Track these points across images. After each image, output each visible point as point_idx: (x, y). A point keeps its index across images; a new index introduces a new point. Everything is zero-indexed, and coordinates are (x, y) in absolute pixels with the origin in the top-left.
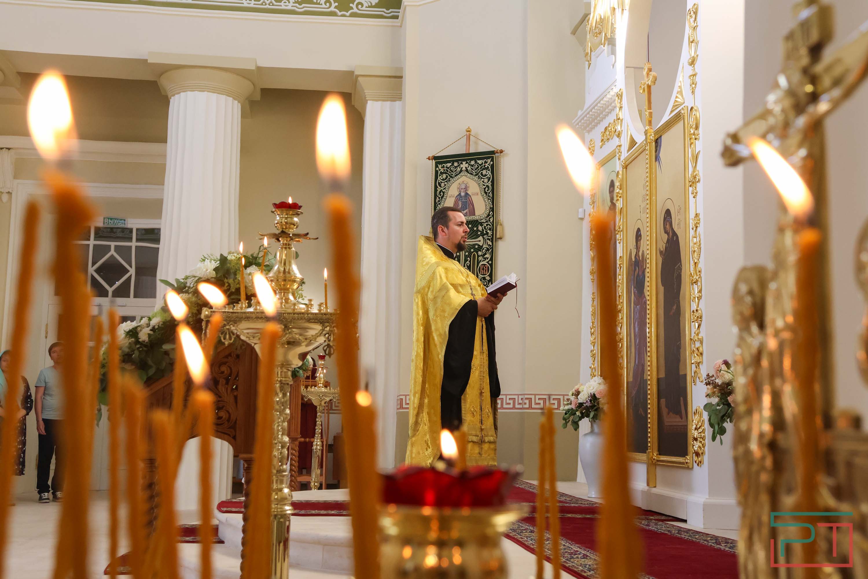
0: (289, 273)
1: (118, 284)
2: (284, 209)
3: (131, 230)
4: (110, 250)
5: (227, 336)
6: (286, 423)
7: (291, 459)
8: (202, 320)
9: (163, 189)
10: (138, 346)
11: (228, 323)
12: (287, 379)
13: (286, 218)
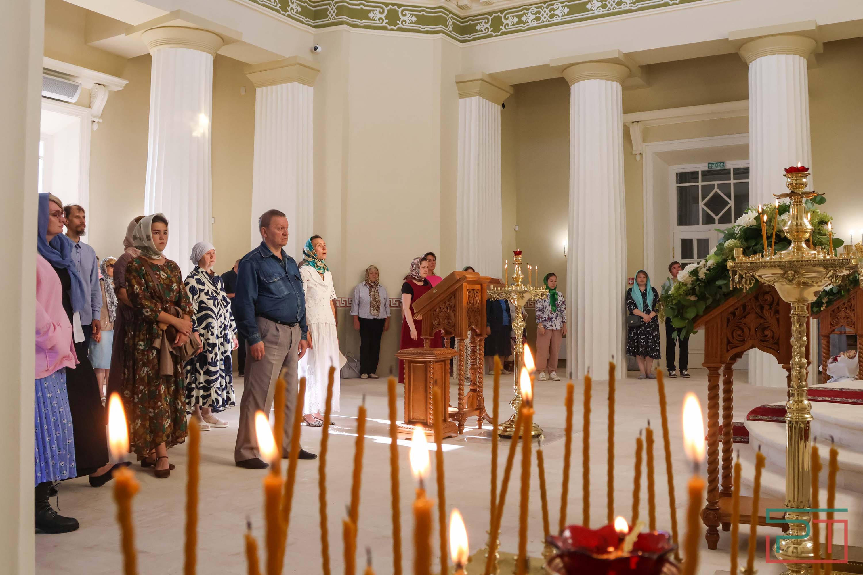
0: (801, 225)
1: (722, 213)
2: (794, 173)
3: (730, 170)
4: (714, 189)
5: (748, 282)
6: (804, 348)
7: (859, 352)
8: (729, 270)
9: (748, 136)
10: (698, 283)
11: (748, 272)
12: (803, 312)
13: (796, 180)
